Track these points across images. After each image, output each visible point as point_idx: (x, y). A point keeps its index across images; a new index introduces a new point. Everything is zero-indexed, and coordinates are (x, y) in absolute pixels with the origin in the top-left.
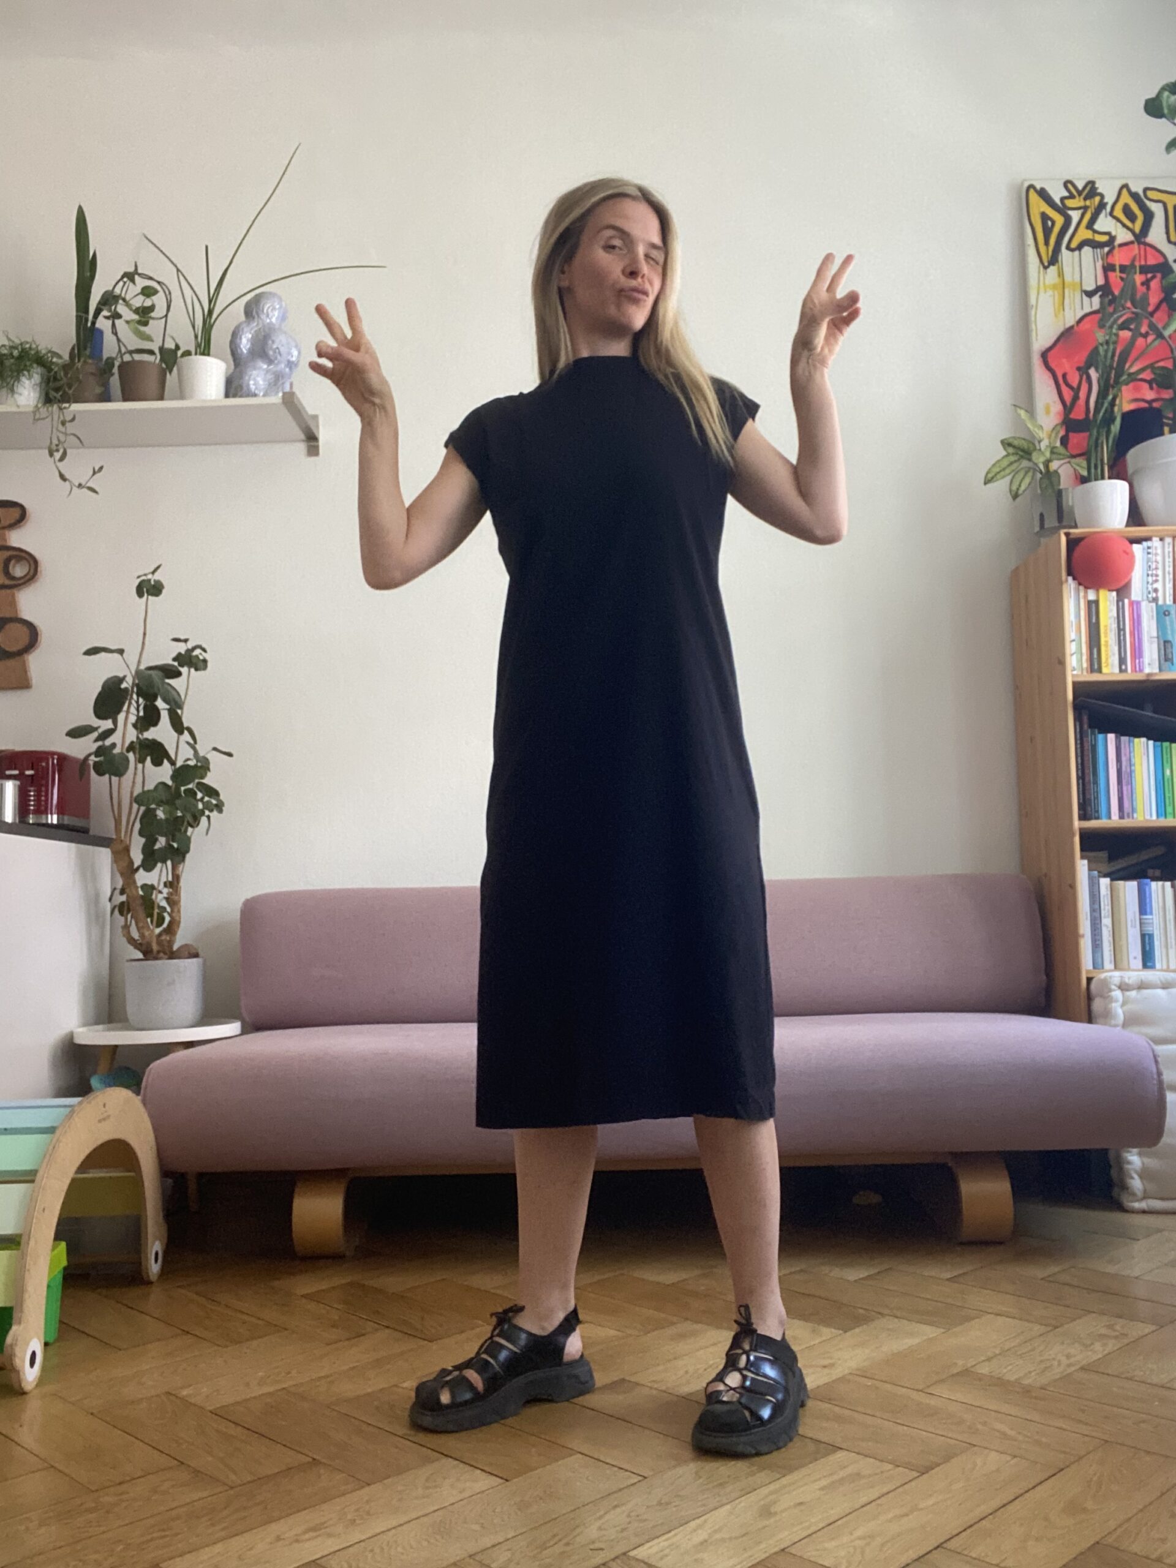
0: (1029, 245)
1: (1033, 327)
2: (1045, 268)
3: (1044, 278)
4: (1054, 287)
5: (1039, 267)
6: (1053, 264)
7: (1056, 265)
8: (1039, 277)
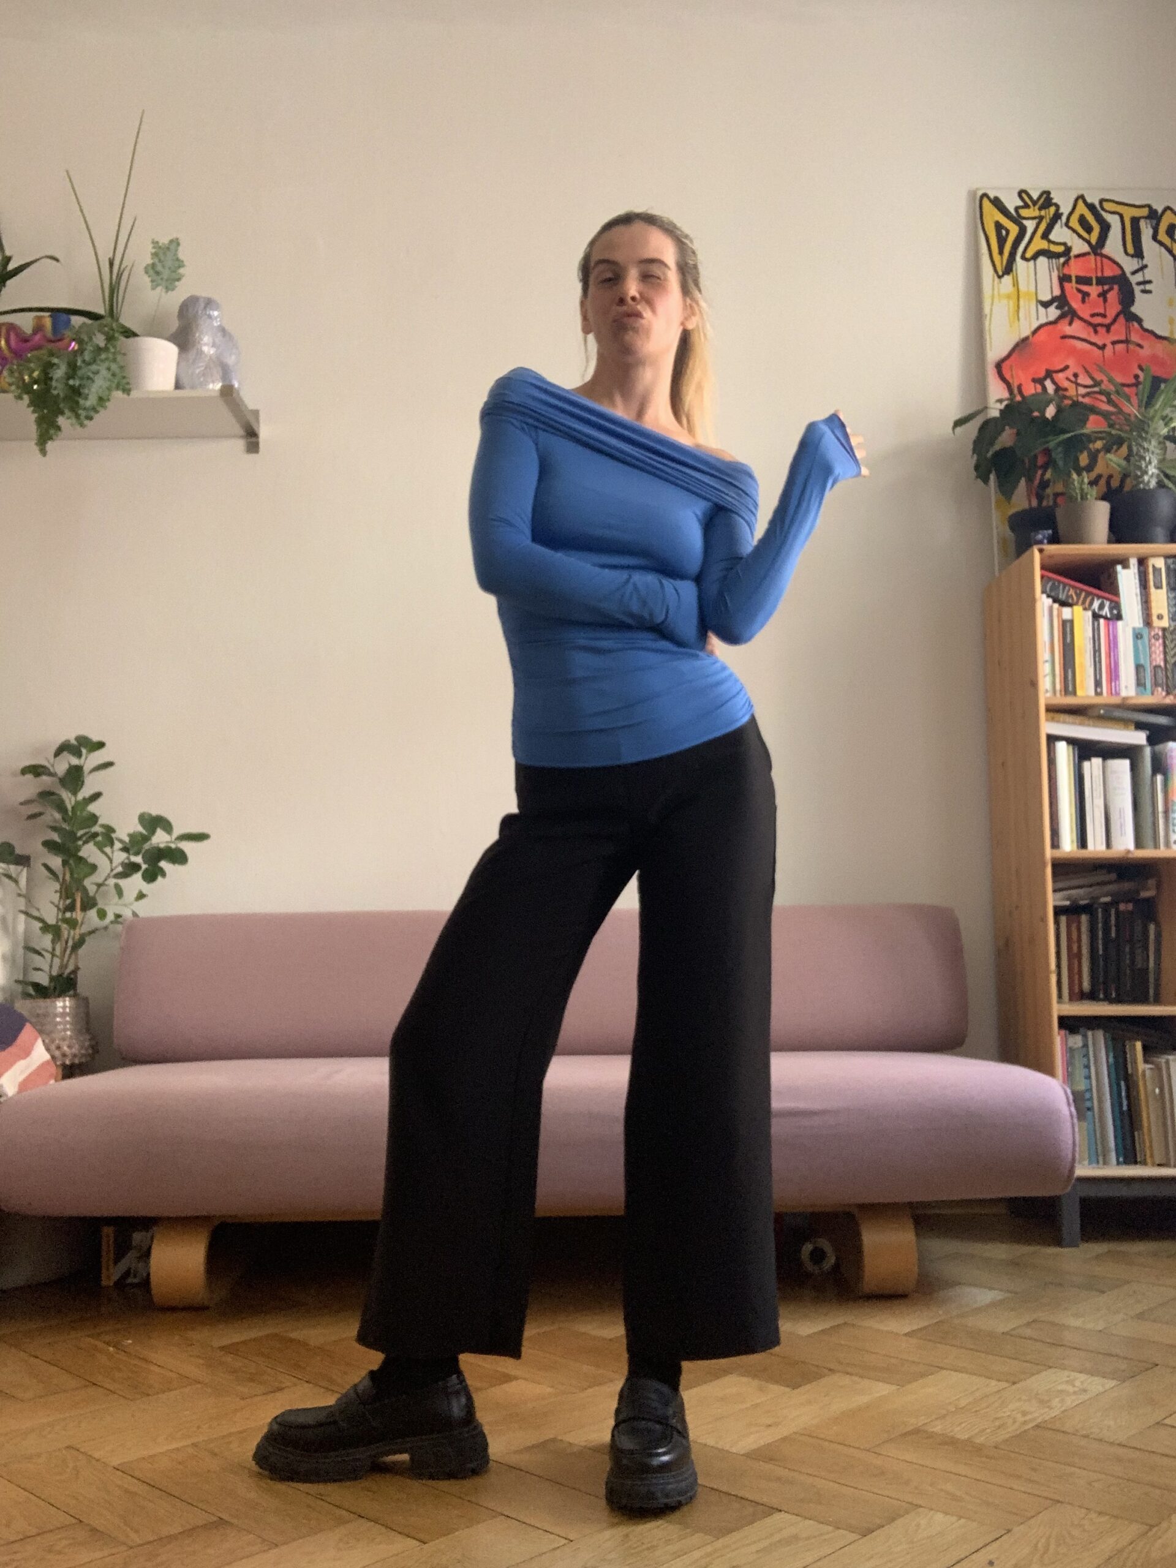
0: (983, 255)
1: (988, 337)
2: (1000, 277)
3: (999, 289)
4: (1008, 297)
5: (994, 277)
6: (1008, 275)
7: (1011, 275)
8: (993, 286)
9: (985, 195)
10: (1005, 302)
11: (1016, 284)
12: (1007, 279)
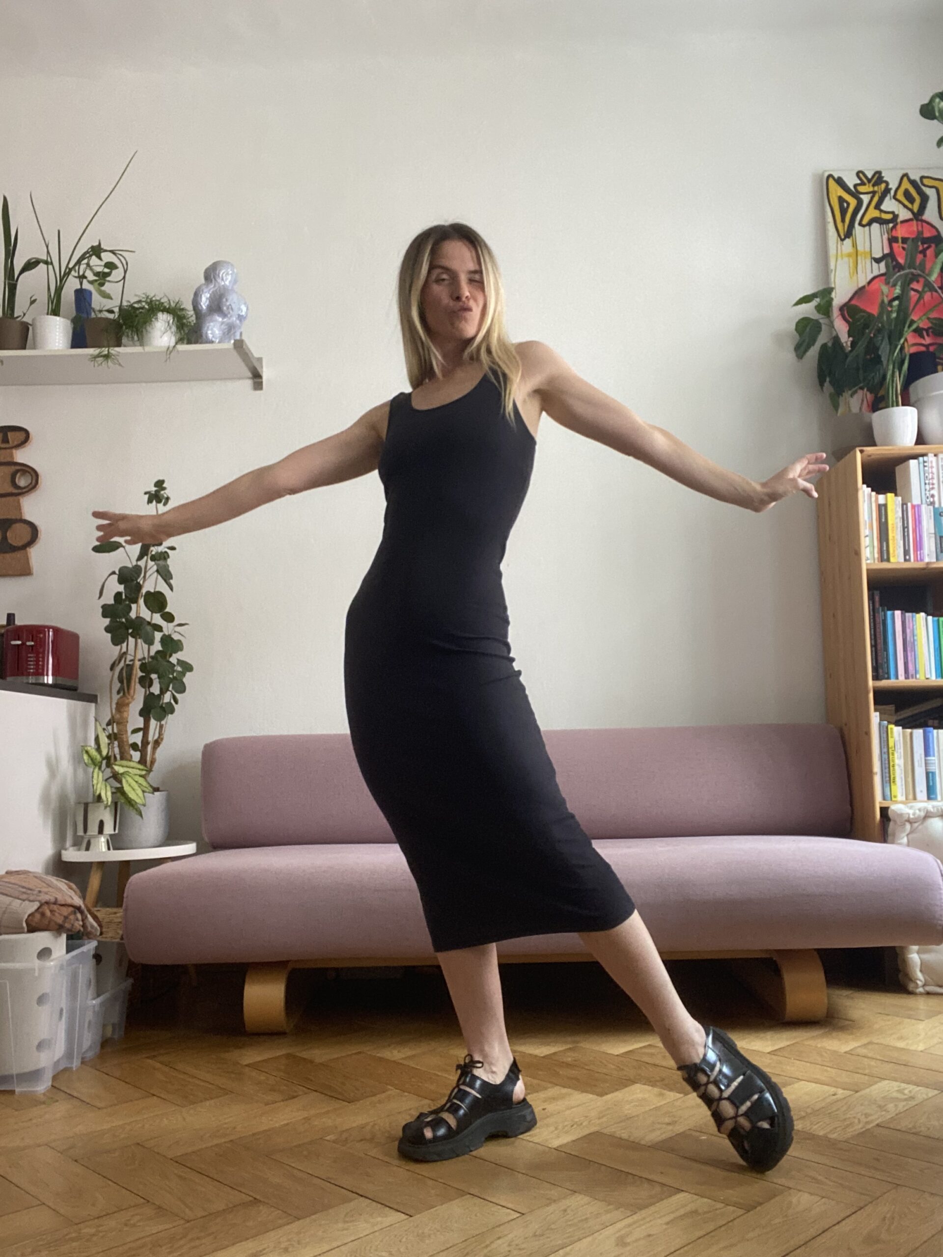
0: (829, 222)
1: (833, 288)
3: (841, 248)
4: (849, 255)
5: (837, 240)
6: (849, 238)
7: (851, 238)
8: (837, 247)
9: (830, 176)
10: (846, 259)
11: (855, 245)
12: (848, 242)
